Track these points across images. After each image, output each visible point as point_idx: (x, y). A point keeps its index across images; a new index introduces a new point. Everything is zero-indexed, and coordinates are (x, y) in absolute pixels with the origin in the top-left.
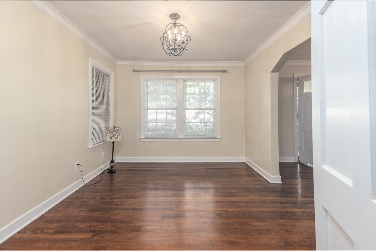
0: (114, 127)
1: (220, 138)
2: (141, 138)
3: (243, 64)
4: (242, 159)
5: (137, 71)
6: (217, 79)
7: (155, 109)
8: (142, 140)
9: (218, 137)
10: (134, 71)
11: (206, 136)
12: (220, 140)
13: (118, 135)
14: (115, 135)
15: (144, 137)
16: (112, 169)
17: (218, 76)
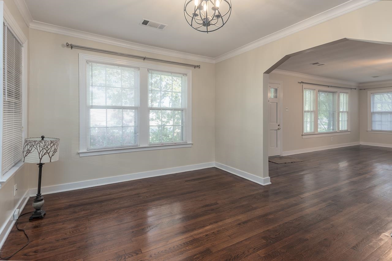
0: (43, 138)
1: (191, 143)
2: (80, 151)
3: (214, 62)
4: (213, 164)
5: (72, 47)
6: (188, 75)
7: (105, 108)
8: (81, 155)
9: (188, 143)
10: (68, 45)
11: (175, 142)
12: (190, 146)
13: (55, 151)
14: (48, 151)
15: (85, 151)
16: (38, 211)
17: (190, 71)
